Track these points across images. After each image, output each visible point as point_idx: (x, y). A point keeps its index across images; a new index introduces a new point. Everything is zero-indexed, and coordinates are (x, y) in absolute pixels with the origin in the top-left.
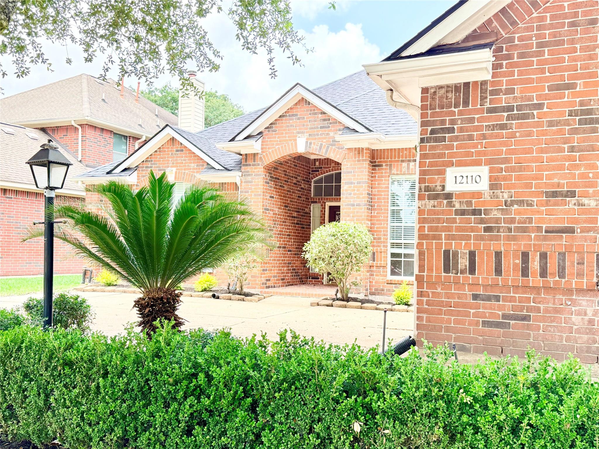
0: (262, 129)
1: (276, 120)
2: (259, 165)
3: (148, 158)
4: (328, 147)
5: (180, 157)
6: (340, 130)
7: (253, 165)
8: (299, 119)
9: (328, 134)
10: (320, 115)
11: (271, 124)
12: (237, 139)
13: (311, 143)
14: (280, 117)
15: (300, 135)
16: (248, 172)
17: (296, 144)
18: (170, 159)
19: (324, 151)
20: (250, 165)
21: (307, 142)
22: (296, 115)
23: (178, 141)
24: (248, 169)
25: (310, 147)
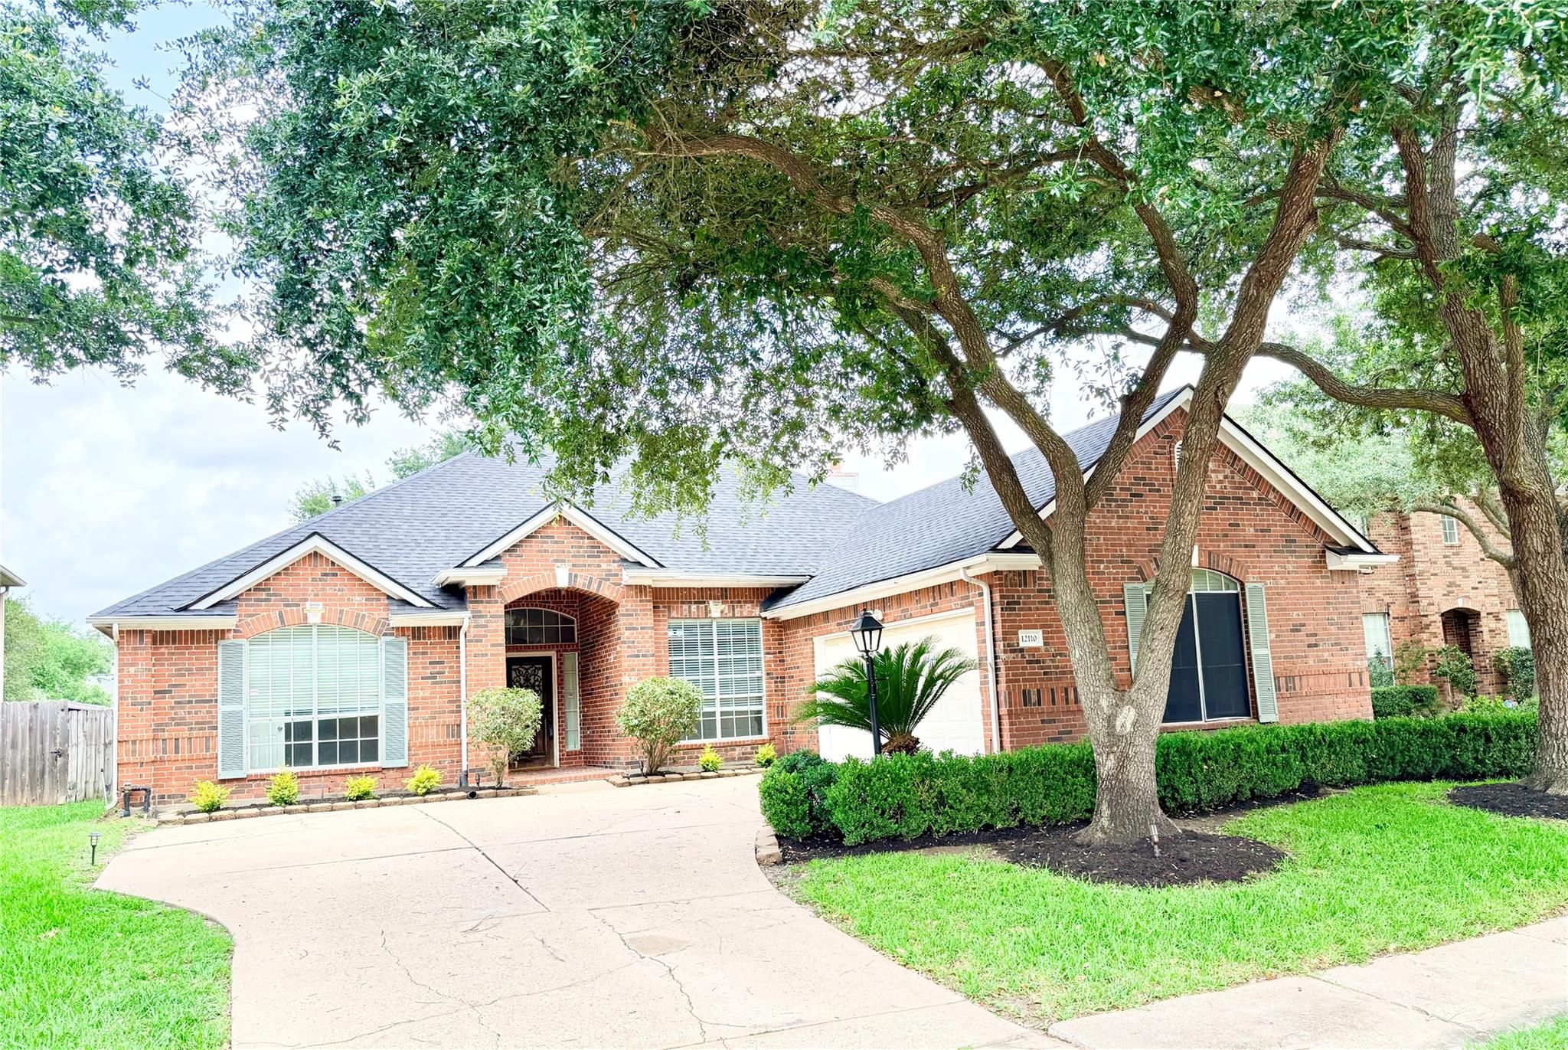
0: (500, 553)
1: (521, 541)
2: (496, 602)
3: (260, 584)
4: (600, 583)
5: (329, 585)
6: (614, 562)
7: (488, 602)
8: (556, 542)
9: (599, 566)
10: (586, 541)
11: (514, 546)
12: (466, 565)
13: (576, 576)
14: (528, 537)
15: (559, 564)
16: (480, 611)
17: (554, 576)
18: (310, 588)
19: (596, 587)
20: (482, 602)
21: (570, 574)
22: (553, 537)
23: (327, 559)
24: (480, 607)
25: (575, 581)
